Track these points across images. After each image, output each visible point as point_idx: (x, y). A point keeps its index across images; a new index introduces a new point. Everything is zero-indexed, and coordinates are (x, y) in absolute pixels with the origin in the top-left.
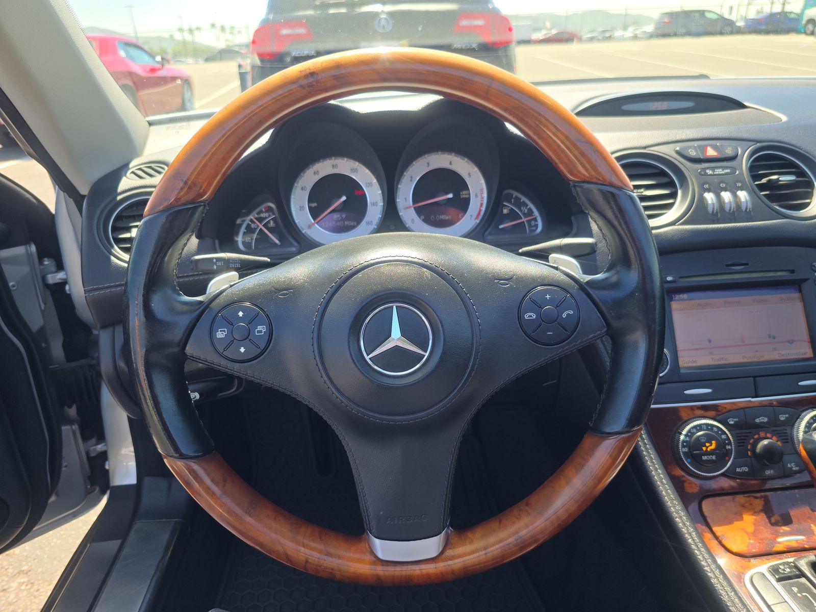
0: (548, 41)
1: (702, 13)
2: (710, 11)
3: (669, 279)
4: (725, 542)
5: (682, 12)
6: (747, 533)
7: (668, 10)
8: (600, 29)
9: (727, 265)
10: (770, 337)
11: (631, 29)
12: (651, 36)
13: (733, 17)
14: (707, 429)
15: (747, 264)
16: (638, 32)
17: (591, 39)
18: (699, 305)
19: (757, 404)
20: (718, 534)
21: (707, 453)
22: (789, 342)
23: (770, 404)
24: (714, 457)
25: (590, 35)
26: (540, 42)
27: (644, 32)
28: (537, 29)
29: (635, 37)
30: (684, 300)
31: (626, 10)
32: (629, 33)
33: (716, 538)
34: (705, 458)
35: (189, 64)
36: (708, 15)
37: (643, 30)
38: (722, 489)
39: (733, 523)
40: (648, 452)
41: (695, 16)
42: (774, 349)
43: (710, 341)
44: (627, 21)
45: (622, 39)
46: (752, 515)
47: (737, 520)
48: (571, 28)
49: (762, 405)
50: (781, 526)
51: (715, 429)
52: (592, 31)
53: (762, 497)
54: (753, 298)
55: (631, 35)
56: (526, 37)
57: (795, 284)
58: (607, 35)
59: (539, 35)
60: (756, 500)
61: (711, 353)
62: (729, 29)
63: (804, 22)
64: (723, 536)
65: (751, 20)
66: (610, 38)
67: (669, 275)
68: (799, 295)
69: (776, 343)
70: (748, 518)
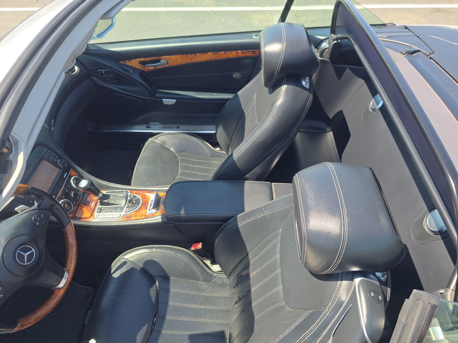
4: (86, 217)
6: (87, 212)
14: (62, 203)
20: (84, 217)
21: (67, 207)
22: (53, 171)
23: (65, 186)
34: (68, 208)
39: (83, 213)
42: (53, 175)
43: (42, 187)
49: (64, 188)
50: (89, 204)
51: (63, 202)
53: (82, 203)
57: (42, 159)
60: (81, 205)
61: (45, 189)
68: (44, 160)
69: (52, 173)
70: (84, 209)
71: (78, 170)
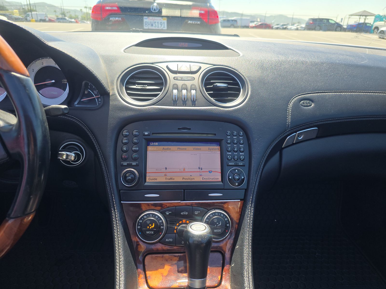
0: (256, 27)
1: (328, 20)
2: (331, 20)
3: (146, 133)
4: (149, 281)
5: (318, 18)
6: (163, 276)
7: (312, 17)
8: (282, 24)
9: (179, 129)
10: (199, 169)
11: (296, 25)
12: (305, 29)
13: (342, 24)
15: (190, 129)
16: (298, 27)
17: (277, 28)
18: (163, 149)
19: (184, 204)
20: (148, 275)
21: (149, 230)
22: (209, 172)
23: (192, 205)
24: (153, 232)
25: (277, 26)
26: (253, 27)
27: (302, 27)
28: (252, 22)
29: (297, 29)
30: (156, 146)
31: (293, 15)
32: (294, 27)
33: (146, 277)
34: (148, 232)
35: (88, 24)
36: (330, 21)
37: (301, 26)
38: (158, 250)
39: (158, 270)
40: (117, 228)
41: (324, 21)
42: (201, 175)
43: (166, 169)
44: (293, 21)
45: (291, 29)
46: (170, 266)
47: (161, 268)
48: (268, 22)
49: (186, 205)
50: (183, 273)
52: (278, 25)
53: (178, 256)
54: (194, 147)
55: (296, 28)
56: (247, 25)
57: (218, 142)
58: (285, 27)
59: (253, 24)
60: (175, 257)
61: (165, 175)
62: (339, 28)
63: (373, 28)
64: (150, 276)
65: (350, 26)
66: (285, 29)
67: (146, 131)
68: (218, 147)
69: (202, 172)
70: (167, 268)
71: (246, 213)
